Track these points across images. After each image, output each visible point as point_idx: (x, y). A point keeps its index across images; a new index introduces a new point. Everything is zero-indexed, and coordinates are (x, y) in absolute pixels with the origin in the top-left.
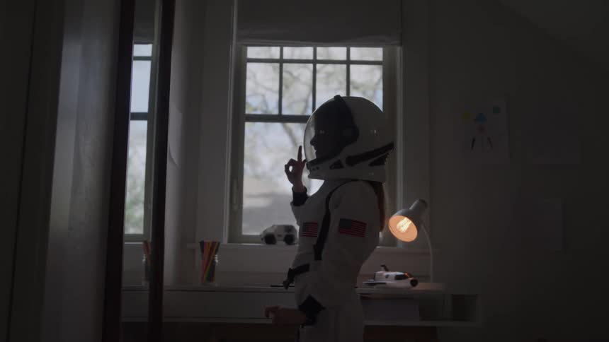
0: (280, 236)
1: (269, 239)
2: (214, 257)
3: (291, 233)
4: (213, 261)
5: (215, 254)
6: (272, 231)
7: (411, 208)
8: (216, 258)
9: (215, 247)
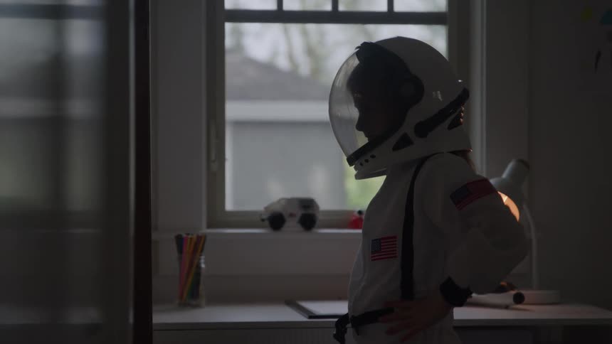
0: (292, 215)
1: (276, 220)
2: (200, 259)
3: (310, 212)
4: (198, 267)
5: (201, 255)
6: (278, 208)
7: (504, 176)
8: (202, 261)
9: (199, 244)
